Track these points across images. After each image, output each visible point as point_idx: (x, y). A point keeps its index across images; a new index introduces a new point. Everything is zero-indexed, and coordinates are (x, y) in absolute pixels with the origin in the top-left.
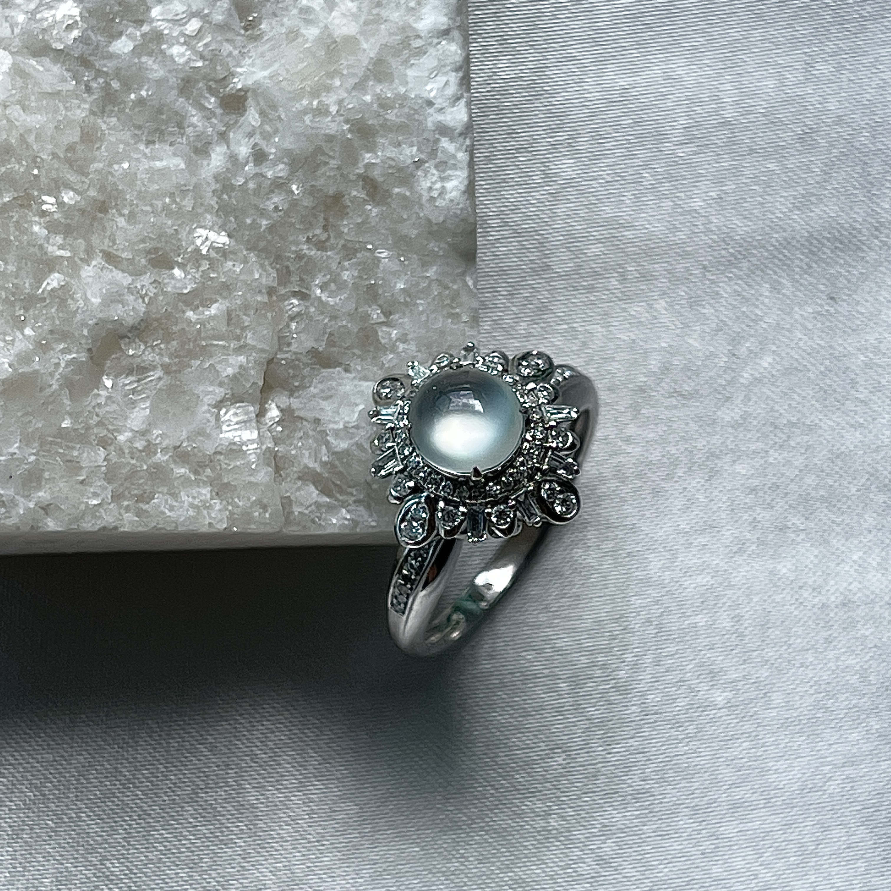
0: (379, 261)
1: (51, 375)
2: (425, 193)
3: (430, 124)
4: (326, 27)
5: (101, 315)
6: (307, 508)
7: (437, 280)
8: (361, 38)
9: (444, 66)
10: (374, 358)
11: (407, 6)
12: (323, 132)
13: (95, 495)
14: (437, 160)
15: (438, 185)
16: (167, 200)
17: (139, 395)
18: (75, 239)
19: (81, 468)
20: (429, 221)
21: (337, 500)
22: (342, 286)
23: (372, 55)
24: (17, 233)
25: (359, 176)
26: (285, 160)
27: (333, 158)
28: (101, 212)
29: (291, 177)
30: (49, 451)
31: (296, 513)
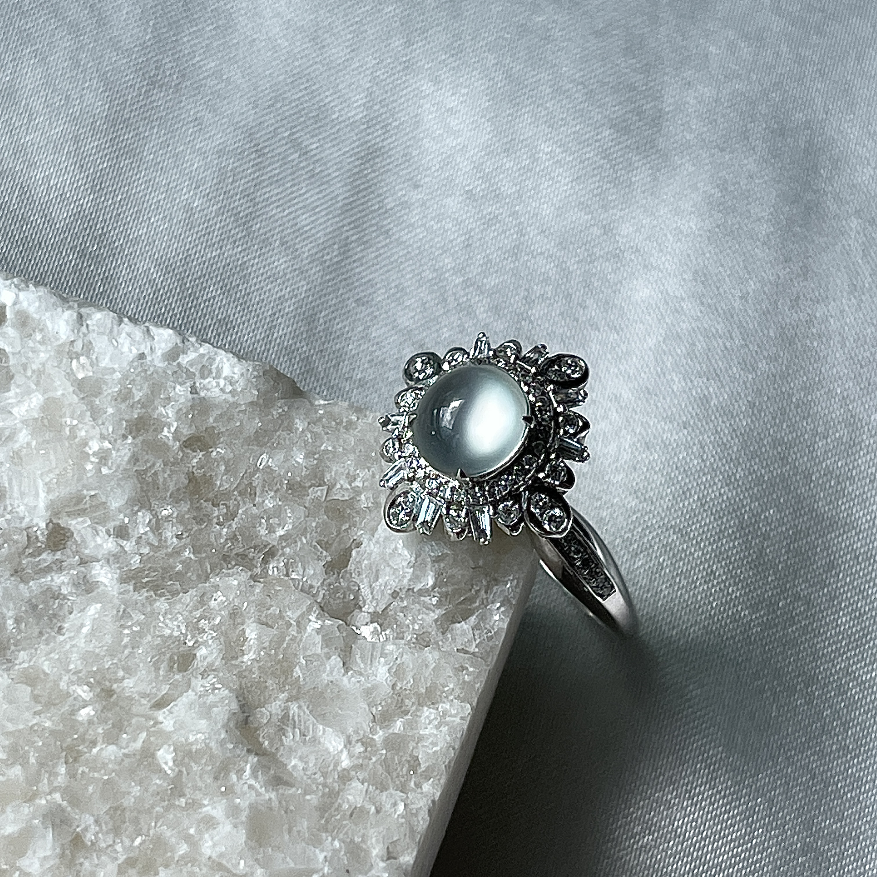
0: (269, 467)
1: (258, 794)
2: (224, 396)
3: (161, 364)
4: (22, 422)
5: (219, 725)
6: (475, 640)
7: (309, 424)
8: (50, 394)
9: (111, 331)
10: (357, 512)
11: (39, 342)
12: (124, 463)
13: (395, 804)
14: (197, 373)
15: (222, 382)
16: (126, 631)
17: (309, 731)
18: (130, 725)
19: (363, 806)
20: (252, 403)
21: (478, 608)
22: (278, 512)
23: (71, 389)
24: (103, 772)
25: (181, 449)
26: (136, 508)
27: (154, 465)
28: (111, 696)
29: (154, 512)
30: (334, 828)
31: (477, 650)
